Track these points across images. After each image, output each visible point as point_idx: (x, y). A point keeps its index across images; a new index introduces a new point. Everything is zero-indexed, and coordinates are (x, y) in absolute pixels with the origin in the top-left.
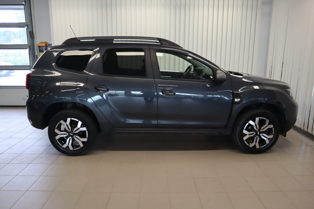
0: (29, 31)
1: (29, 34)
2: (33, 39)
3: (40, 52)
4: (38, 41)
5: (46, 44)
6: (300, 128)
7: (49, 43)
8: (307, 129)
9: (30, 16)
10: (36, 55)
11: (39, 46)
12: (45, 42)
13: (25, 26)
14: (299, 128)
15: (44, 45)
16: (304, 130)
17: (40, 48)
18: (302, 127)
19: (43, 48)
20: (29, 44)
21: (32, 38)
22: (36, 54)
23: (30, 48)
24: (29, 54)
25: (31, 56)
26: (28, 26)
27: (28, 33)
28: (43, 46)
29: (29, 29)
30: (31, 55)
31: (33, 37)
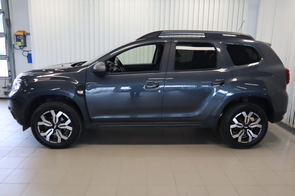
0: (6, 18)
1: (5, 22)
2: (10, 27)
3: (18, 41)
4: (15, 29)
5: (24, 33)
6: (286, 124)
7: (28, 32)
8: (292, 125)
9: (7, 3)
10: (13, 45)
11: (16, 35)
12: (23, 30)
13: (1, 12)
14: (284, 123)
15: (22, 34)
16: (289, 126)
17: (18, 37)
18: (287, 123)
19: (20, 37)
20: (5, 33)
21: (8, 26)
22: (13, 43)
23: (6, 37)
24: (6, 44)
25: (7, 46)
26: (4, 13)
27: (5, 20)
28: (20, 35)
29: (5, 16)
30: (7, 44)
31: (10, 25)
